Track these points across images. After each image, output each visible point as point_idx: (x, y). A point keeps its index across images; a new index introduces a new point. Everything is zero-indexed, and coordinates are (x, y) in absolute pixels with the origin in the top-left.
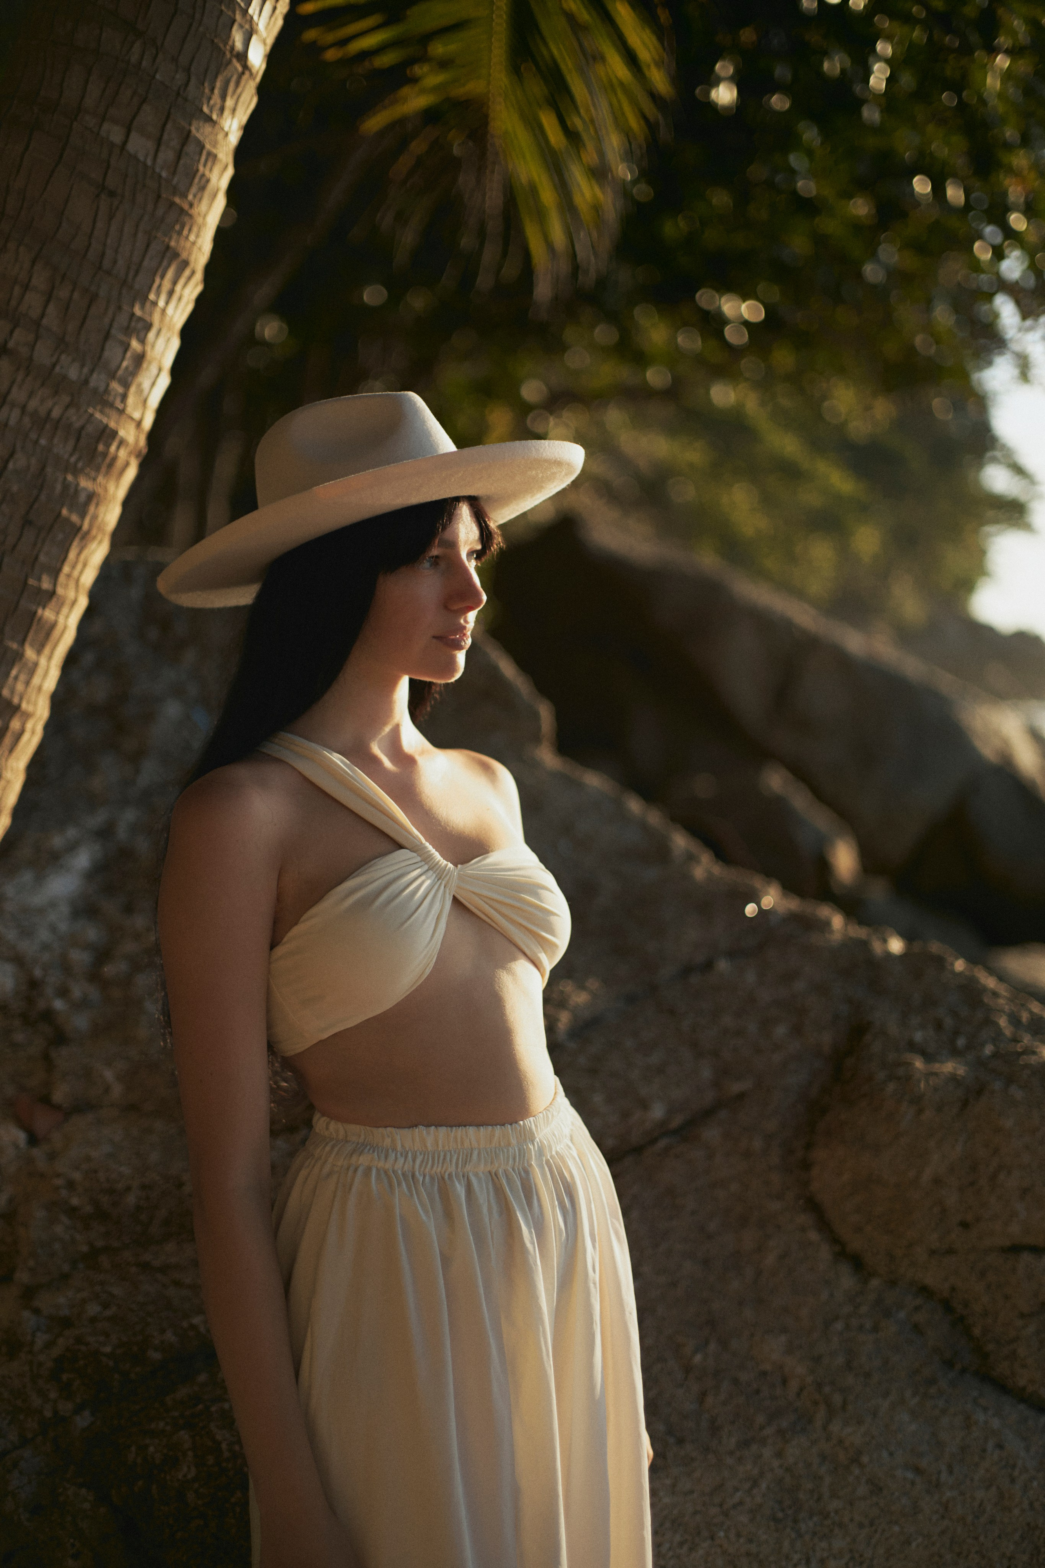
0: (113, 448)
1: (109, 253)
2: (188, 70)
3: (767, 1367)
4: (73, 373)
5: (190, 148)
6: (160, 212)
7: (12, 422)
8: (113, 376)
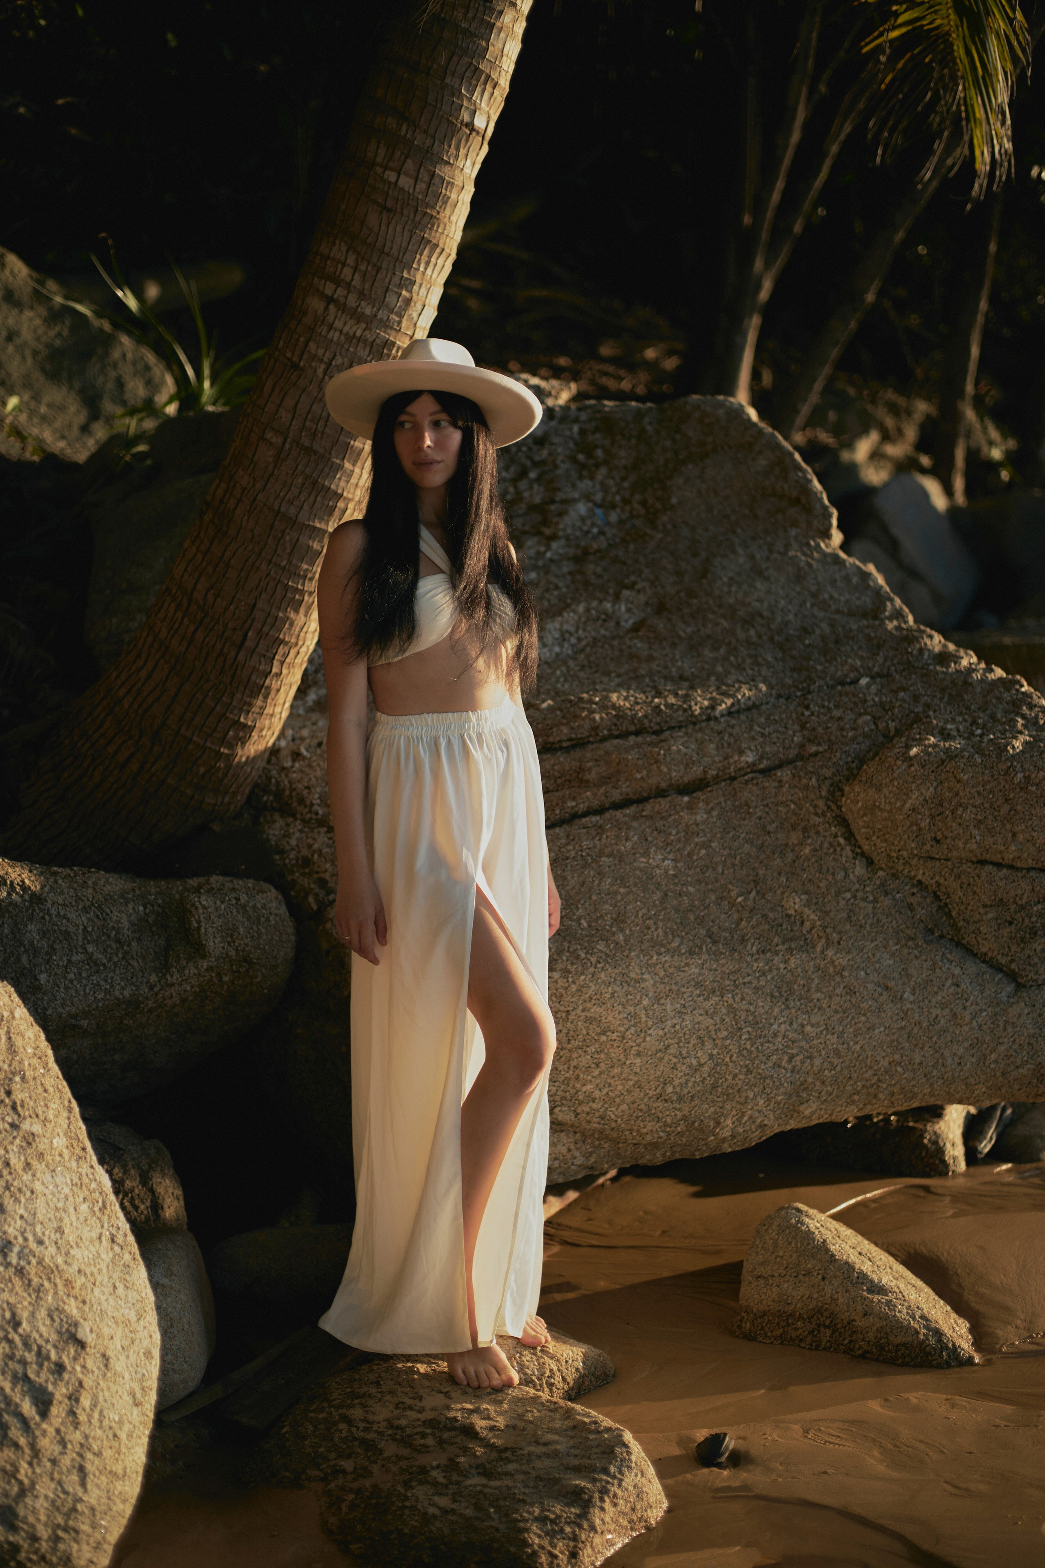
0: (394, 352)
1: (388, 243)
2: (434, 138)
3: (792, 912)
4: (368, 311)
5: (436, 180)
6: (418, 219)
7: (335, 339)
8: (392, 311)
